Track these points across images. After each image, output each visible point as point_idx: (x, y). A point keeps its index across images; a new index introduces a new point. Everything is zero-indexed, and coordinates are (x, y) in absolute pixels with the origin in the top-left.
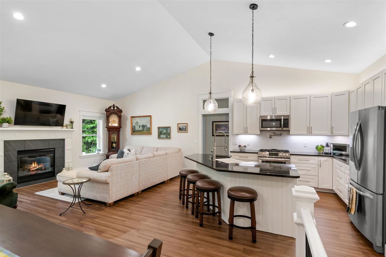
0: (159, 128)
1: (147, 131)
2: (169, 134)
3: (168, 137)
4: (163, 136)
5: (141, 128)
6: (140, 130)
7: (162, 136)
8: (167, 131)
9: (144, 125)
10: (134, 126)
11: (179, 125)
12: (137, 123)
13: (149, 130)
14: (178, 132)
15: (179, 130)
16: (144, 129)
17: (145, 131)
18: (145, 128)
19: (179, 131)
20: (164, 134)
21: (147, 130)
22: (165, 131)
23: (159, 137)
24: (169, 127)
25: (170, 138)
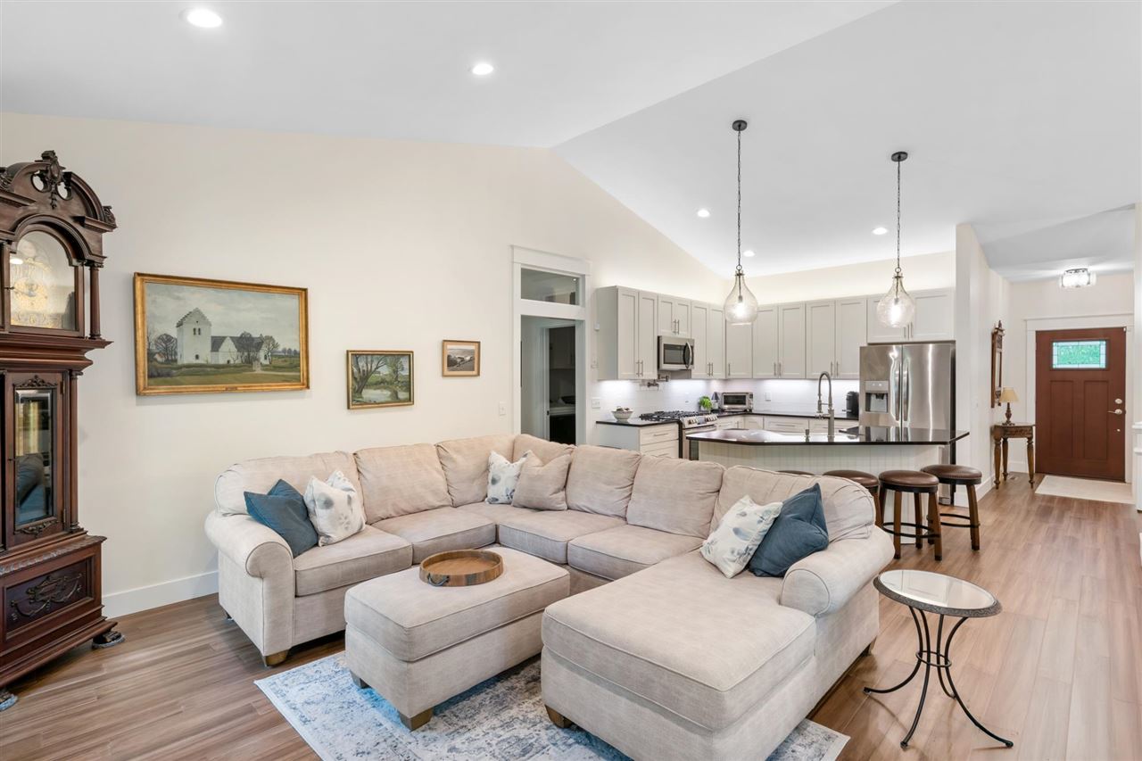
0: (355, 356)
1: (276, 368)
2: (408, 386)
3: (403, 395)
4: (378, 392)
5: (228, 353)
6: (218, 367)
7: (369, 394)
8: (395, 372)
9: (256, 335)
10: (167, 339)
11: (449, 346)
12: (193, 321)
13: (296, 367)
14: (444, 376)
15: (448, 366)
16: (249, 362)
17: (258, 371)
18: (262, 354)
19: (447, 372)
20: (381, 384)
21: (279, 362)
22: (385, 371)
23: (355, 398)
24: (409, 355)
25: (410, 400)
